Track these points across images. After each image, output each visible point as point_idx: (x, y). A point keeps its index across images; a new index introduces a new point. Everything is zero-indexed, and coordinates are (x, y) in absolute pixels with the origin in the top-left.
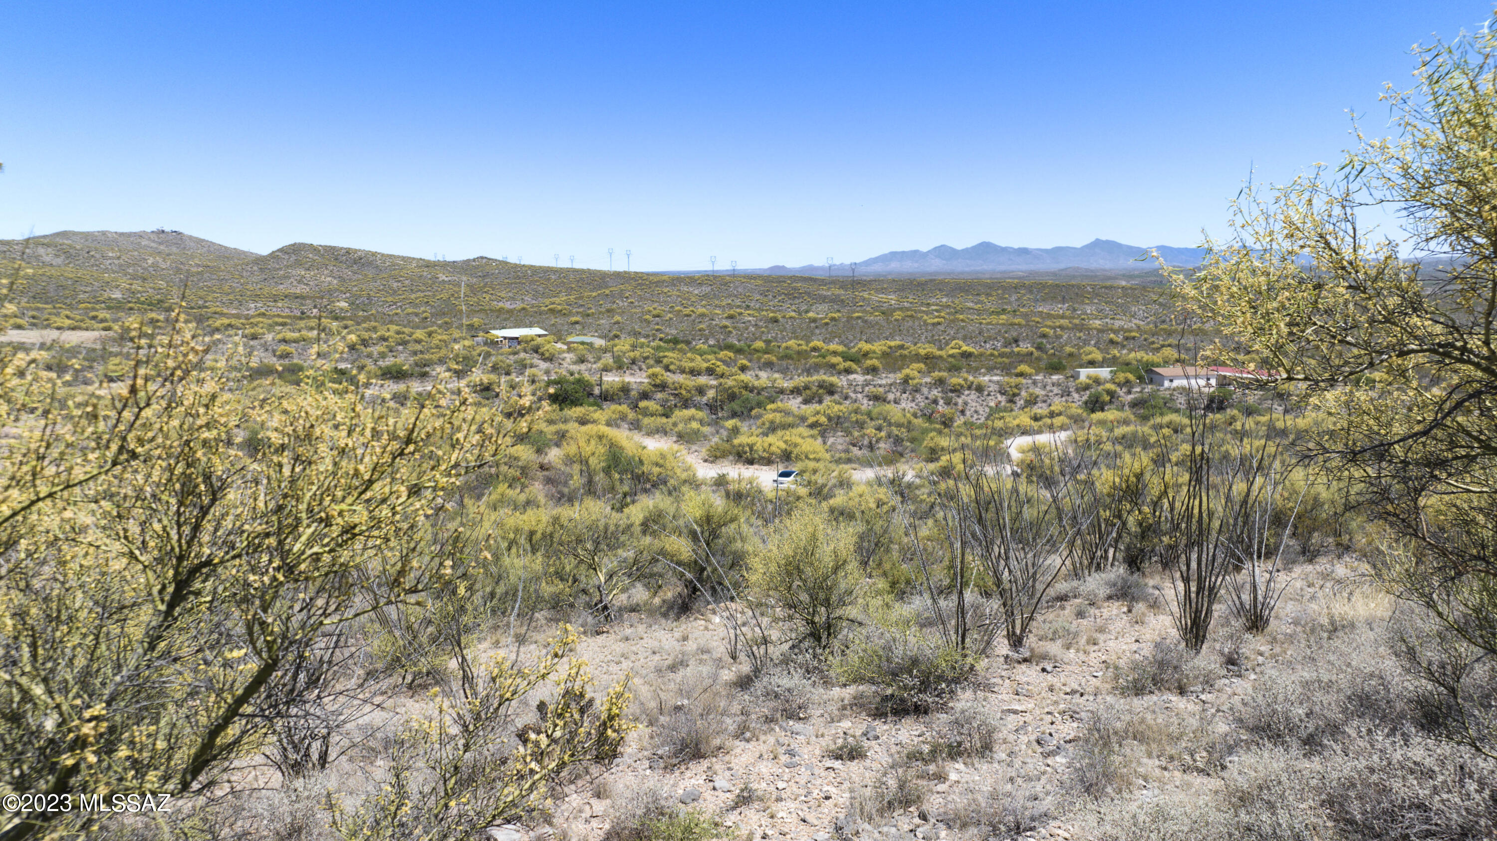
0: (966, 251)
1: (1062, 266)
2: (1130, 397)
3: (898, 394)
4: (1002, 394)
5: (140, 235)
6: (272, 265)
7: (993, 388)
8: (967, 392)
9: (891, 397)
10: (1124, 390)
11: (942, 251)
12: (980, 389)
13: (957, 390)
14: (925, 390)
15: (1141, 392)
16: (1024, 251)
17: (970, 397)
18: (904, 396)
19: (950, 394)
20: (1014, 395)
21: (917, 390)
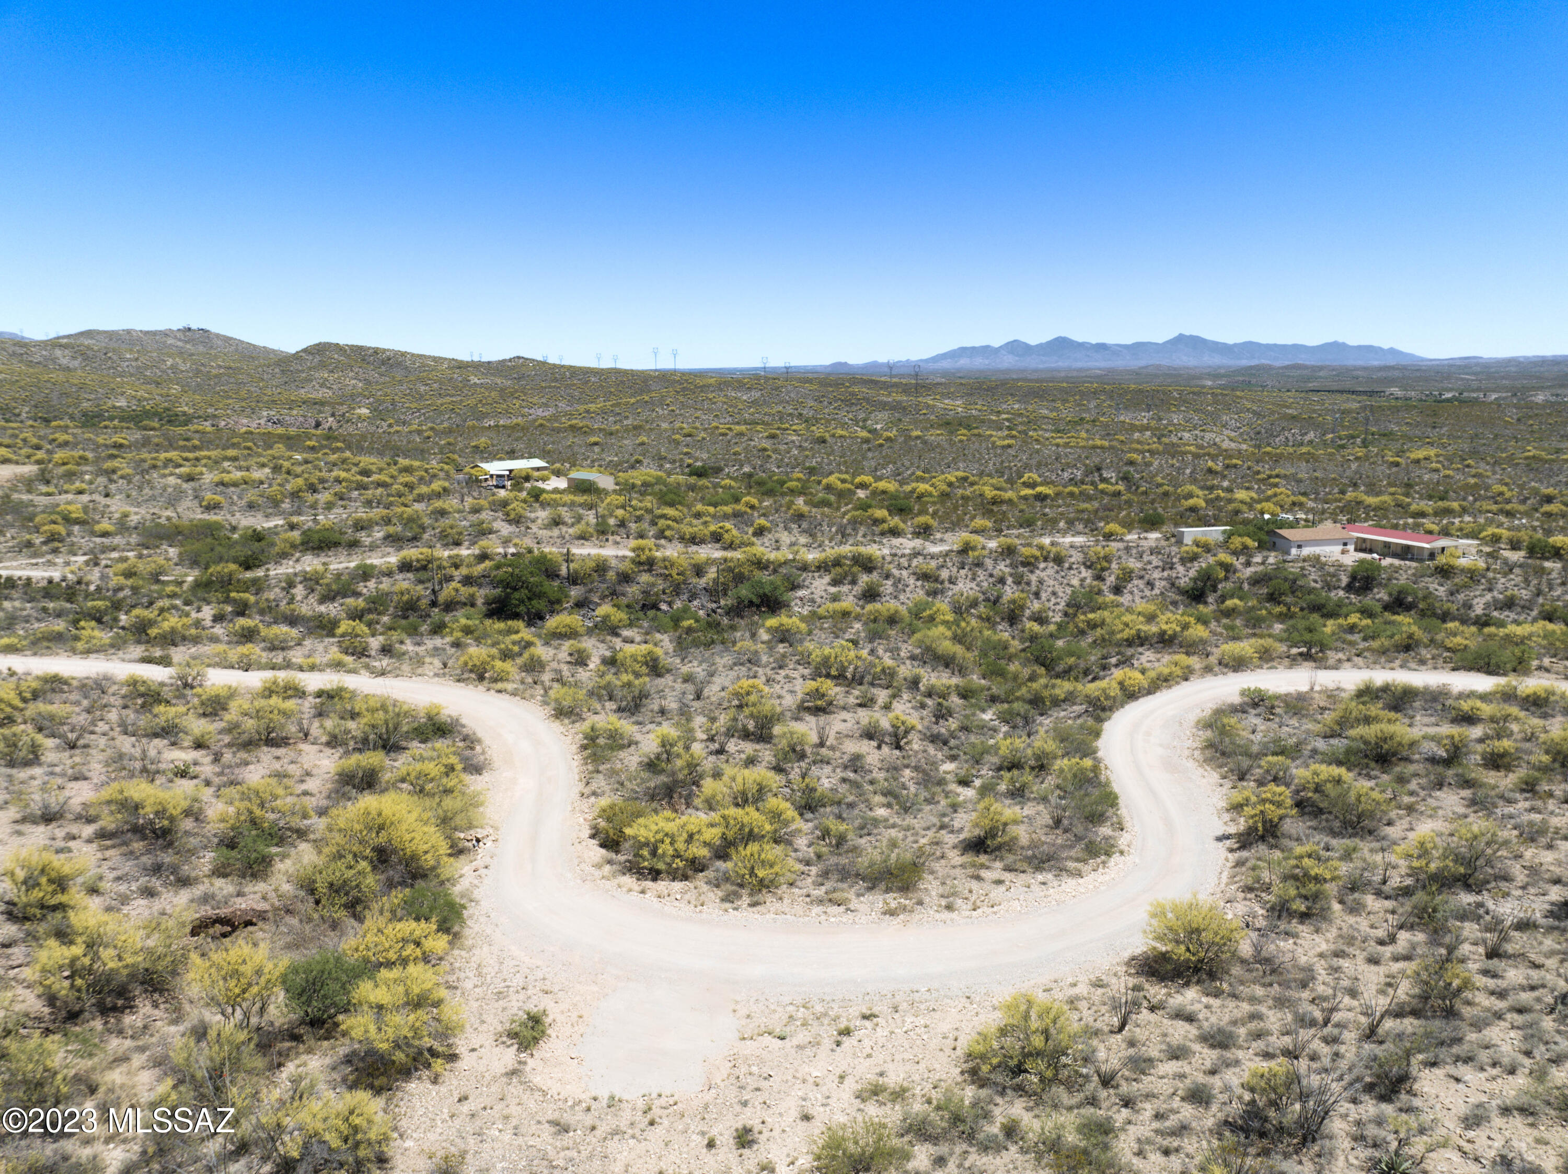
0: (1040, 346)
1: (1142, 363)
2: (1249, 571)
3: (955, 570)
4: (1088, 567)
5: (166, 334)
6: (294, 366)
7: (1076, 557)
8: (1042, 565)
9: (945, 574)
10: (1242, 559)
11: (1015, 347)
12: (1059, 560)
13: (1030, 564)
14: (989, 563)
15: (1263, 563)
16: (1102, 347)
17: (1046, 572)
18: (963, 572)
19: (1021, 569)
20: (1103, 569)
21: (979, 564)
